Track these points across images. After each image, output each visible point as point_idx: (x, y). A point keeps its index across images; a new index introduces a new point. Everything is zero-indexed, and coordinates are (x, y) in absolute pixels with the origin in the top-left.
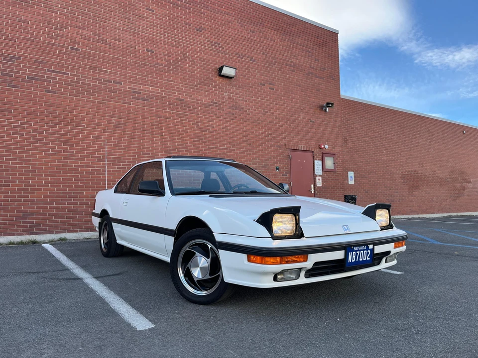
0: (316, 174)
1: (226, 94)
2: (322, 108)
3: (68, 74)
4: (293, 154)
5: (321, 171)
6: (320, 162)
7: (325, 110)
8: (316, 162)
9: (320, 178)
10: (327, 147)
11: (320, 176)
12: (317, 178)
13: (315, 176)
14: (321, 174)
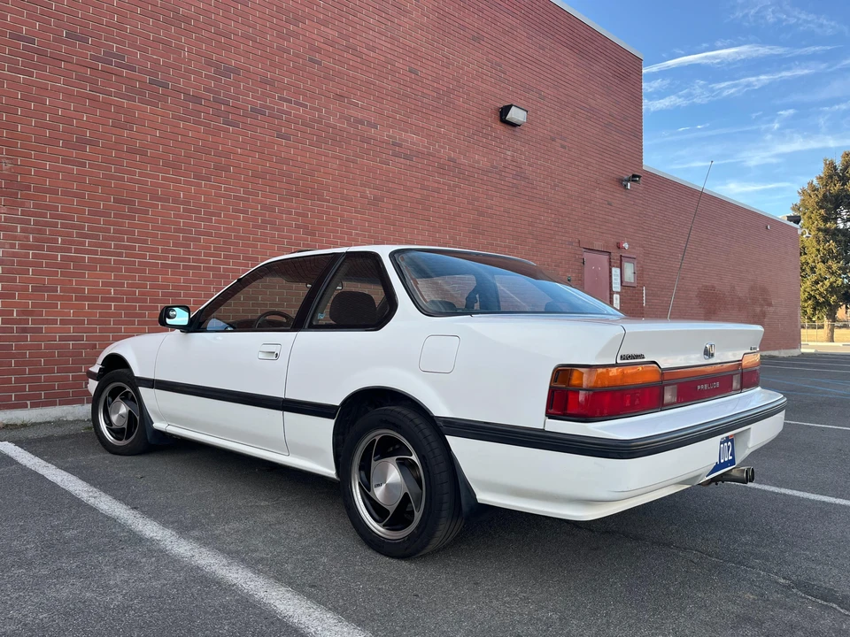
0: (614, 289)
1: (509, 153)
2: (621, 183)
3: (306, 106)
4: (587, 256)
5: (619, 286)
6: (618, 270)
7: (626, 186)
8: (614, 269)
9: (618, 296)
10: (626, 245)
11: (617, 293)
12: (615, 295)
13: (611, 293)
14: (619, 290)
